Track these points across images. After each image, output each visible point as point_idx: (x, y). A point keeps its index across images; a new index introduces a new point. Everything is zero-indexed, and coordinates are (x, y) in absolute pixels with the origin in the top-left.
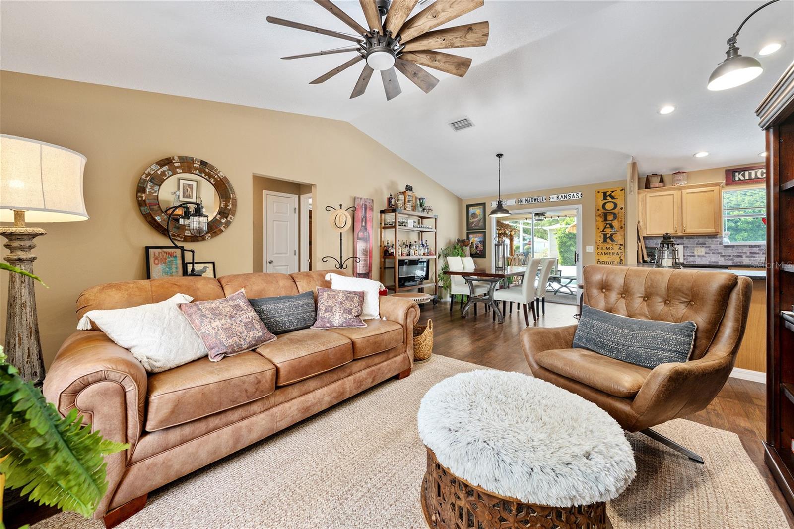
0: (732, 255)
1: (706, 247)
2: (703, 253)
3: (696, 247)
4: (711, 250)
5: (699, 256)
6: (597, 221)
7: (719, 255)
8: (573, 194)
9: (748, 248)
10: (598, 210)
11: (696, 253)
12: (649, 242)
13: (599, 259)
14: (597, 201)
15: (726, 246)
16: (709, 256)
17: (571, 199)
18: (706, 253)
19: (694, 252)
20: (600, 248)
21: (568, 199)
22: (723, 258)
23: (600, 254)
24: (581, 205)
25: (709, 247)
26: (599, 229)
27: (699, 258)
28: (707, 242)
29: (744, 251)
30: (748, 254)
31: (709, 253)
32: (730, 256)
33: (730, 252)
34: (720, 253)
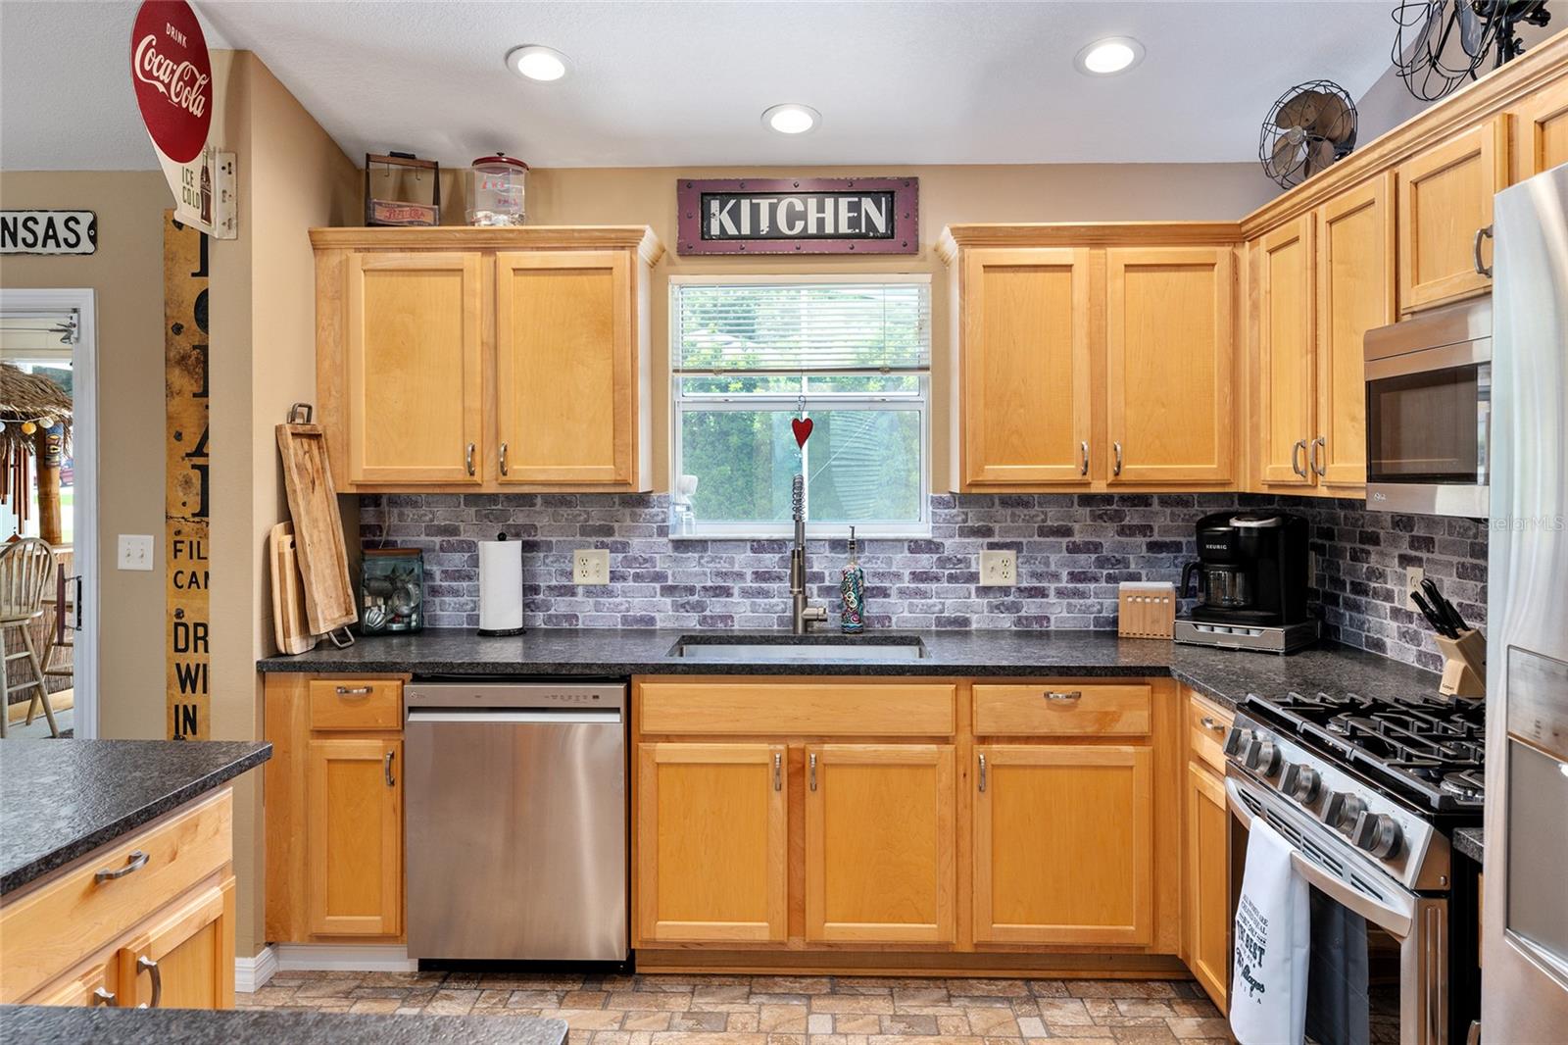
0: (698, 586)
1: (615, 549)
2: (604, 579)
3: (582, 546)
4: (629, 562)
5: (590, 591)
6: (170, 392)
7: (658, 586)
8: (51, 223)
9: (749, 553)
10: (178, 329)
11: (578, 579)
12: (401, 515)
13: (179, 614)
14: (169, 277)
15: (682, 545)
16: (624, 594)
17: (39, 248)
18: (614, 576)
19: (571, 573)
20: (185, 548)
21: (21, 247)
22: (668, 600)
23: (184, 580)
24: (91, 290)
25: (625, 545)
26: (179, 436)
27: (591, 601)
28: (616, 525)
29: (736, 569)
30: (749, 583)
31: (624, 579)
32: (691, 590)
33: (694, 570)
34: (659, 577)
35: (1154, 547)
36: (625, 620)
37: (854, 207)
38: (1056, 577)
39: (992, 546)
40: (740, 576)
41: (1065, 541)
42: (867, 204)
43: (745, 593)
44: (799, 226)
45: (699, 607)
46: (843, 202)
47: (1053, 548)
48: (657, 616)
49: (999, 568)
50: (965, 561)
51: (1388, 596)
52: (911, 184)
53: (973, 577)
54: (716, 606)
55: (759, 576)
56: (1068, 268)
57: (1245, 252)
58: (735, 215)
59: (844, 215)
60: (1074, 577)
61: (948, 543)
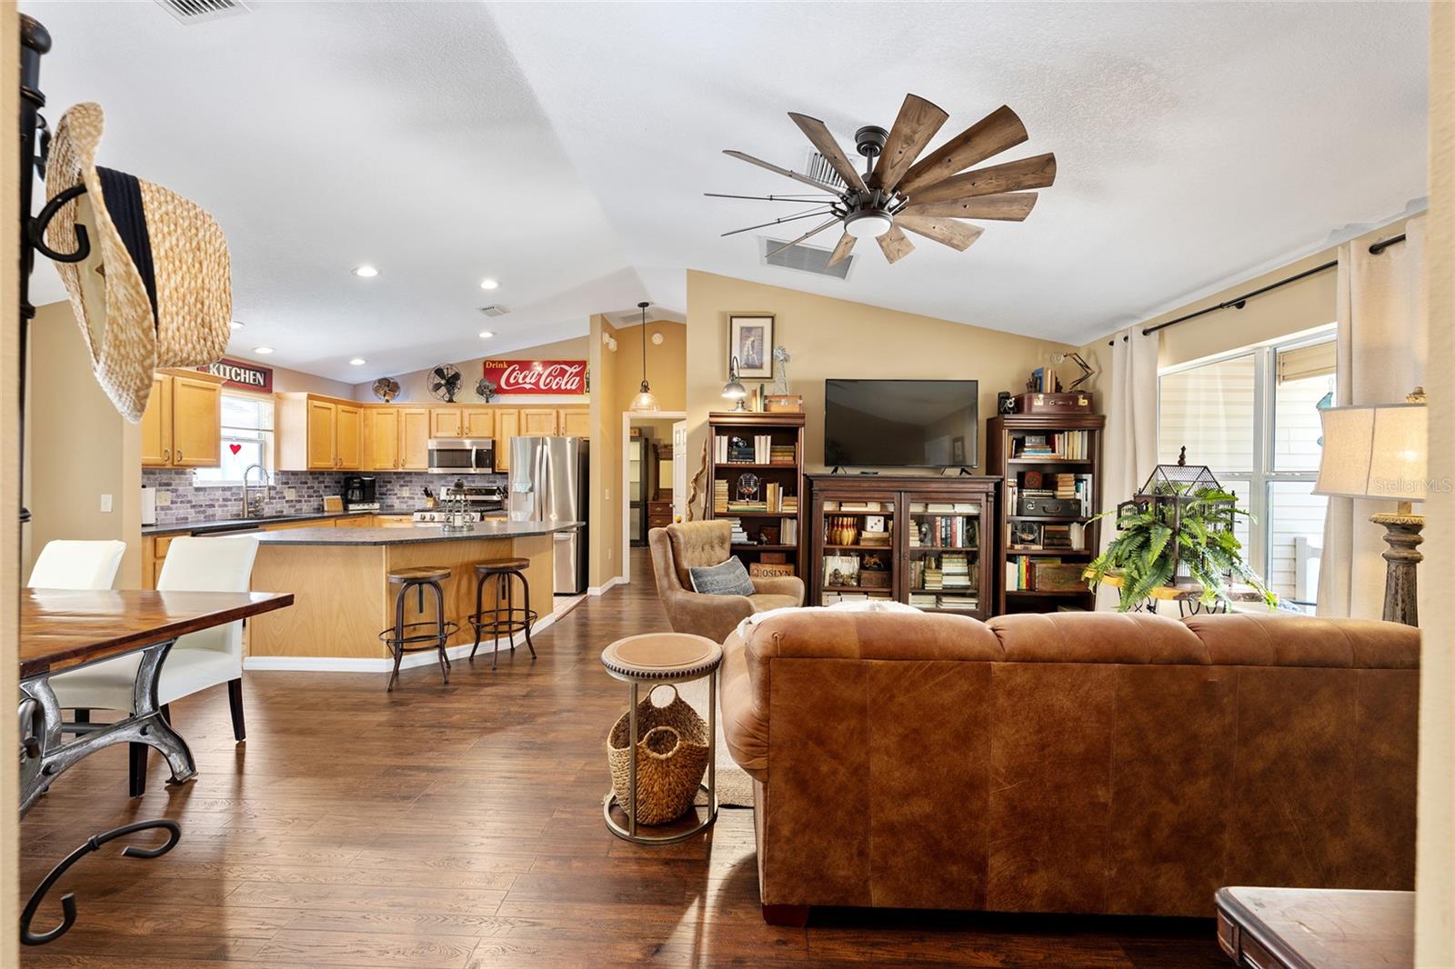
1: (173, 491)
2: (168, 503)
3: (161, 491)
4: (178, 496)
5: (164, 509)
7: (189, 505)
15: (197, 489)
16: (176, 508)
18: (172, 502)
22: (193, 510)
25: (176, 490)
27: (163, 512)
28: (173, 482)
29: (217, 497)
30: (221, 502)
31: (177, 503)
32: (201, 506)
33: (202, 499)
34: (189, 502)
35: (326, 487)
36: (177, 519)
37: (255, 375)
38: (304, 496)
39: (289, 488)
40: (218, 500)
41: (306, 486)
42: (258, 374)
43: (220, 506)
44: (239, 378)
45: (204, 512)
46: (252, 373)
47: (303, 488)
48: (189, 517)
49: (291, 495)
50: (282, 493)
51: (396, 494)
52: (272, 370)
53: (284, 498)
54: (210, 511)
55: (224, 500)
56: (330, 409)
57: (368, 411)
58: (218, 369)
59: (252, 377)
60: (308, 496)
61: (278, 487)
